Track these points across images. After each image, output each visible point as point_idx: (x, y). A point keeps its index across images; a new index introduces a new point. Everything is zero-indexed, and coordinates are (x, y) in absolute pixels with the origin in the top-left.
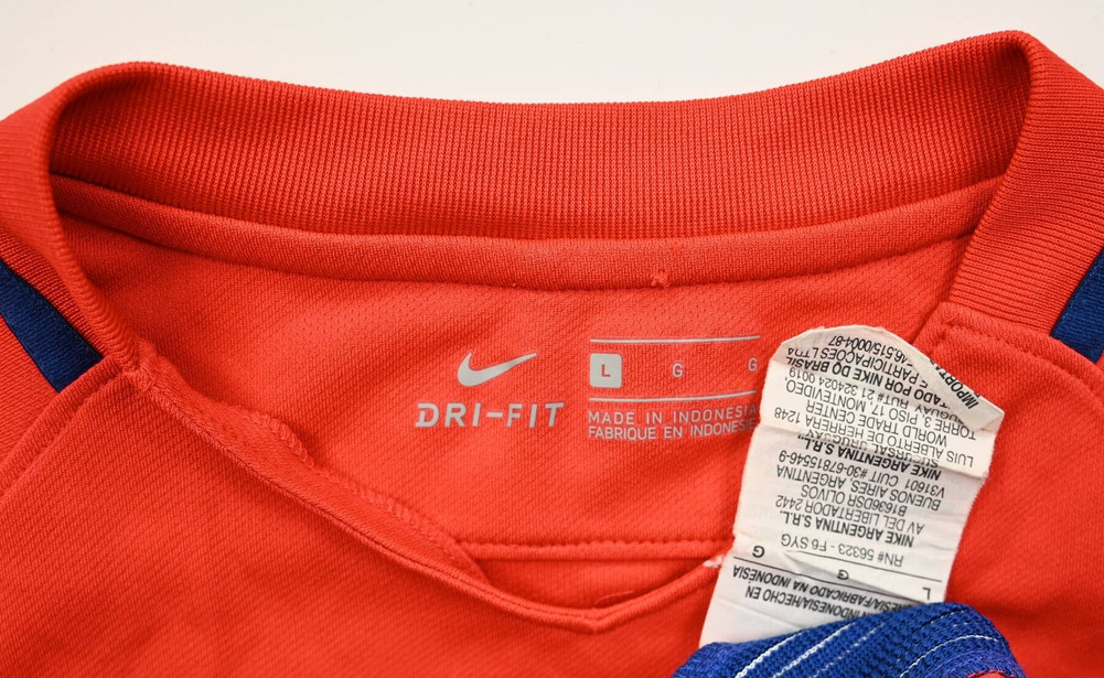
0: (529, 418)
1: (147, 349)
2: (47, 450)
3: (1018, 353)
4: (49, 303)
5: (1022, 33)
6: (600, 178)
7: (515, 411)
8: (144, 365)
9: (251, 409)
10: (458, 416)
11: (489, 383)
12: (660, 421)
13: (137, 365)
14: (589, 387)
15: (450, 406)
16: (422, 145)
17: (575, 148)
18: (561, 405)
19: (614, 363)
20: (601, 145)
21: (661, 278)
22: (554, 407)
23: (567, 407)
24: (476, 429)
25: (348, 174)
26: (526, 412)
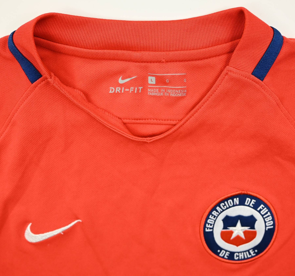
0: (135, 91)
1: (52, 74)
2: (30, 97)
3: (244, 78)
4: (32, 64)
5: (243, 7)
6: (151, 38)
7: (132, 89)
8: (52, 78)
9: (74, 88)
10: (119, 90)
11: (126, 83)
12: (164, 91)
13: (51, 78)
14: (148, 83)
15: (117, 88)
16: (111, 30)
17: (145, 31)
18: (142, 88)
19: (154, 79)
20: (151, 30)
21: (164, 60)
22: (140, 88)
23: (143, 88)
24: (123, 93)
25: (95, 36)
26: (134, 89)
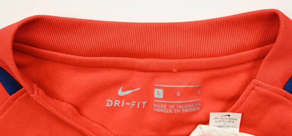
0: (137, 105)
1: (35, 86)
2: (7, 111)
3: (275, 94)
4: (10, 74)
5: (277, 10)
6: (159, 43)
7: (133, 103)
8: (35, 93)
9: (63, 101)
10: (118, 104)
11: (127, 95)
12: (173, 108)
13: (33, 93)
14: (154, 97)
15: (116, 101)
16: (111, 34)
17: (152, 35)
18: (146, 102)
19: (161, 91)
20: (159, 34)
21: (175, 70)
22: (144, 103)
23: (148, 103)
24: (123, 107)
25: (90, 42)
26: (136, 104)
